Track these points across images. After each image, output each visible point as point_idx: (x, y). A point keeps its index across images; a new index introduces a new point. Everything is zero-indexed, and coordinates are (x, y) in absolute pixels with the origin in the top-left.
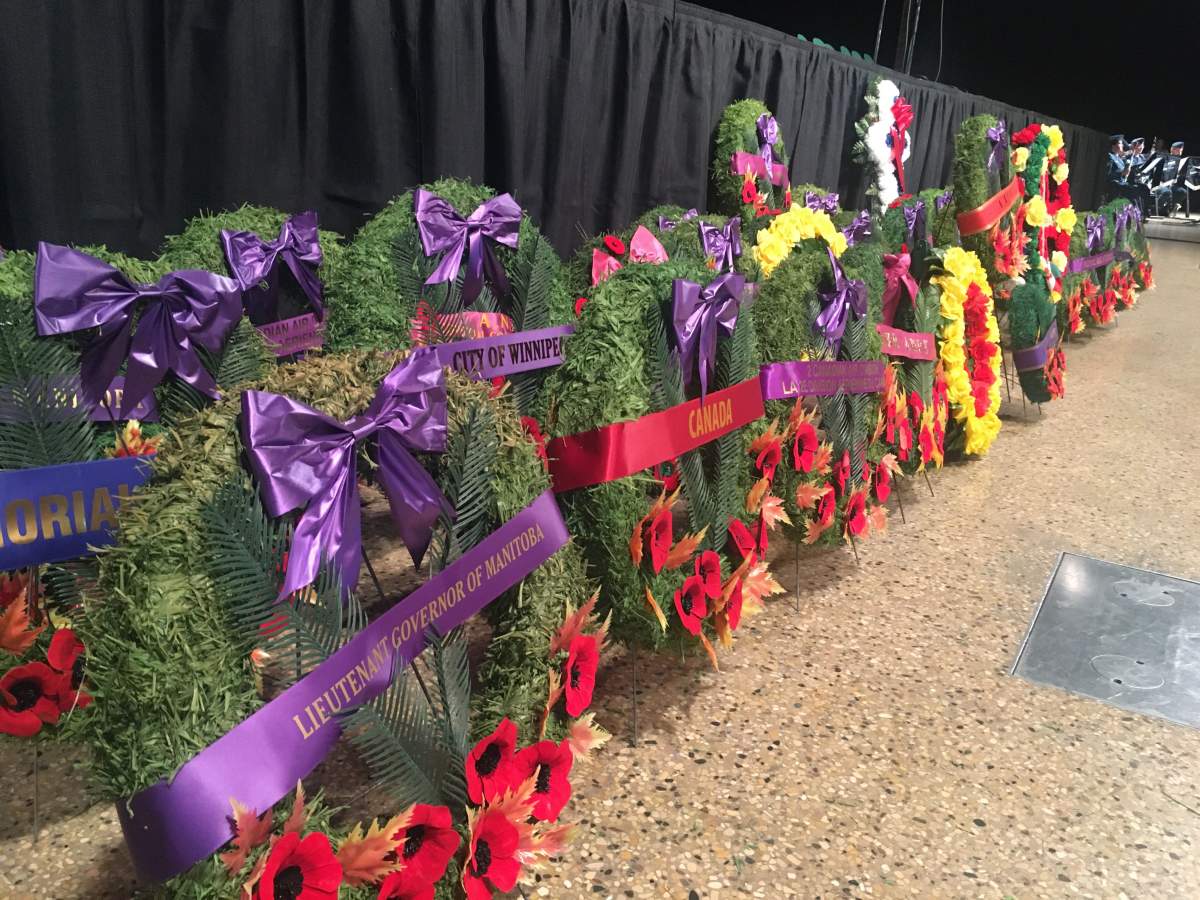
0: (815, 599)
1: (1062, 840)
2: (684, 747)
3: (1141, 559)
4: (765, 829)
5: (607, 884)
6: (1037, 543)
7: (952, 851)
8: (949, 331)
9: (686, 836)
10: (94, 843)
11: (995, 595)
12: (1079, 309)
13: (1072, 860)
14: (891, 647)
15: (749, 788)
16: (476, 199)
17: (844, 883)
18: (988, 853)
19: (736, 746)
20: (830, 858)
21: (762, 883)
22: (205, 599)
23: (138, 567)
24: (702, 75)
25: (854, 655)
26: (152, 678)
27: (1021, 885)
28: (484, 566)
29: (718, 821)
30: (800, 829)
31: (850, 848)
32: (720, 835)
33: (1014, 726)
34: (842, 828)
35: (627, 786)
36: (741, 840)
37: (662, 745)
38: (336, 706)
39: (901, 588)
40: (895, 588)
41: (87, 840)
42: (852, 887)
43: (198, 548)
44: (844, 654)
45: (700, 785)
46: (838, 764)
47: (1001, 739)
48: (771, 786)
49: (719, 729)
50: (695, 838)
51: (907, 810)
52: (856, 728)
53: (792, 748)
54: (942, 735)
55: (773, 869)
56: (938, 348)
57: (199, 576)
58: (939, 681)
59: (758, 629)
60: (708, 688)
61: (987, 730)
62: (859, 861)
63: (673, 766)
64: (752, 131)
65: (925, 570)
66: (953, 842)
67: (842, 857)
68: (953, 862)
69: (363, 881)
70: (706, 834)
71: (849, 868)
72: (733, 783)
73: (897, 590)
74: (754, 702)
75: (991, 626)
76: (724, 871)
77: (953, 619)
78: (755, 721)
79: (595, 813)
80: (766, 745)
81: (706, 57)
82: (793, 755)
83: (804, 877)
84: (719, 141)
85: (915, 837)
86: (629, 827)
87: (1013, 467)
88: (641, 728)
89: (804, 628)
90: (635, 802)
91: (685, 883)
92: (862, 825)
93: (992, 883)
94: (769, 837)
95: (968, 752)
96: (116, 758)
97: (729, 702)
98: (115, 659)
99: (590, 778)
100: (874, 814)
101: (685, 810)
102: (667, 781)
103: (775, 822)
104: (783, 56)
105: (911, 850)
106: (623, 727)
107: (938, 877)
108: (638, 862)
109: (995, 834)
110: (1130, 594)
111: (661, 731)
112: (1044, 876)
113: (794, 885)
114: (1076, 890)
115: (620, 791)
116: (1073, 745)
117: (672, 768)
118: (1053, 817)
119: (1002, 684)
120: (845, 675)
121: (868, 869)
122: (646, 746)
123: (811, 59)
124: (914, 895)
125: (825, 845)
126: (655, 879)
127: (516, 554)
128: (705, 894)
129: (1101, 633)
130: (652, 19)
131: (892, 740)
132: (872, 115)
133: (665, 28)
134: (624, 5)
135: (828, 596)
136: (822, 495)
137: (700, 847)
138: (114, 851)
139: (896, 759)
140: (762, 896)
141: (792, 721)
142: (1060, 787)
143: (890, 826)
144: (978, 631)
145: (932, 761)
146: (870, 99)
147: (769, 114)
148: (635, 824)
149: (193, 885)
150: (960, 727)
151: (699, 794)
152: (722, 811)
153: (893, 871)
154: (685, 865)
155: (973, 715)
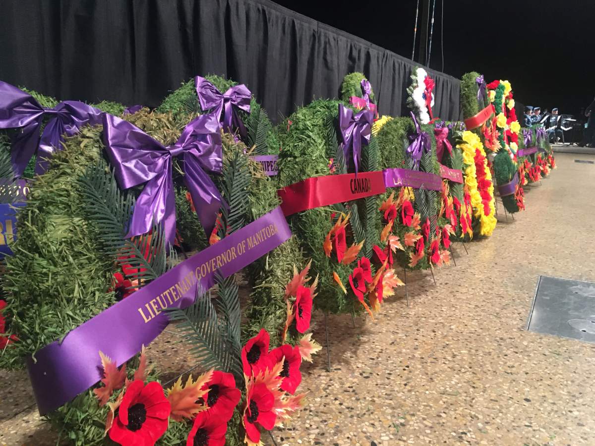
0: (416, 301)
1: (574, 406)
2: (357, 371)
3: (581, 277)
4: (409, 409)
5: (323, 440)
6: (526, 272)
7: (515, 415)
8: (468, 170)
9: (365, 414)
10: (19, 433)
11: (510, 295)
12: (524, 173)
13: (583, 415)
14: (461, 320)
15: (396, 389)
16: (228, 86)
17: (458, 433)
18: (536, 415)
19: (385, 369)
20: (448, 421)
21: (411, 436)
22: (82, 231)
23: (40, 211)
24: (333, 60)
25: (442, 324)
26: (48, 275)
27: (558, 429)
28: (246, 241)
29: (381, 406)
30: (428, 408)
31: (458, 416)
32: (383, 413)
33: (535, 354)
34: (451, 406)
35: (327, 390)
36: (396, 415)
37: (344, 370)
38: (165, 306)
39: (460, 294)
40: (457, 294)
41: (15, 431)
42: (463, 435)
43: (78, 202)
44: (436, 324)
45: (369, 389)
46: (443, 375)
47: (529, 360)
48: (408, 387)
49: (375, 361)
50: (369, 415)
51: (486, 396)
52: (449, 358)
53: (416, 368)
54: (497, 359)
55: (417, 428)
56: (464, 179)
57: (78, 219)
58: (489, 335)
59: (388, 315)
60: (365, 342)
61: (521, 356)
62: (464, 422)
63: (352, 380)
64: (359, 87)
65: (471, 285)
66: (515, 409)
67: (455, 421)
68: (517, 420)
69: (183, 418)
70: (376, 413)
71: (460, 426)
72: (387, 387)
73: (458, 295)
74: (392, 348)
75: (511, 309)
76: (389, 431)
77: (491, 306)
78: (394, 357)
79: (311, 405)
80: (402, 368)
81: (334, 51)
82: (418, 372)
83: (435, 432)
84: (343, 92)
85: (494, 409)
86: (331, 411)
87: (506, 241)
88: (331, 362)
89: (413, 313)
90: (332, 398)
91: (367, 438)
92: (462, 404)
93: (541, 429)
94: (412, 413)
95: (513, 367)
96: (26, 327)
97: (378, 348)
98: (25, 266)
99: (306, 388)
100: (468, 399)
101: (362, 401)
102: (349, 387)
103: (413, 405)
104: (371, 53)
105: (492, 415)
106: (321, 362)
107: (510, 428)
108: (339, 428)
109: (537, 405)
110: (580, 293)
111: (343, 364)
112: (569, 424)
113: (430, 436)
114: (589, 430)
115: (324, 393)
116: (568, 361)
117: (352, 381)
118: (567, 395)
119: (523, 335)
120: (439, 333)
121: (470, 426)
122: (335, 371)
123: (384, 56)
124: (499, 438)
125: (443, 415)
126: (350, 436)
127: (264, 238)
128: (380, 443)
129: (569, 309)
130: (307, 30)
131: (470, 363)
132: (415, 84)
133: (314, 35)
134: (293, 22)
135: (422, 298)
136: (418, 239)
137: (373, 419)
138: (31, 436)
139: (475, 372)
140: (413, 442)
141: (414, 356)
142: (567, 381)
143: (478, 404)
144: (505, 311)
145: (494, 372)
146: (413, 77)
147: (366, 80)
148: (334, 409)
149: (76, 411)
150: (506, 355)
151: (369, 393)
152: (383, 401)
153: (484, 426)
154: (366, 429)
155: (512, 349)
